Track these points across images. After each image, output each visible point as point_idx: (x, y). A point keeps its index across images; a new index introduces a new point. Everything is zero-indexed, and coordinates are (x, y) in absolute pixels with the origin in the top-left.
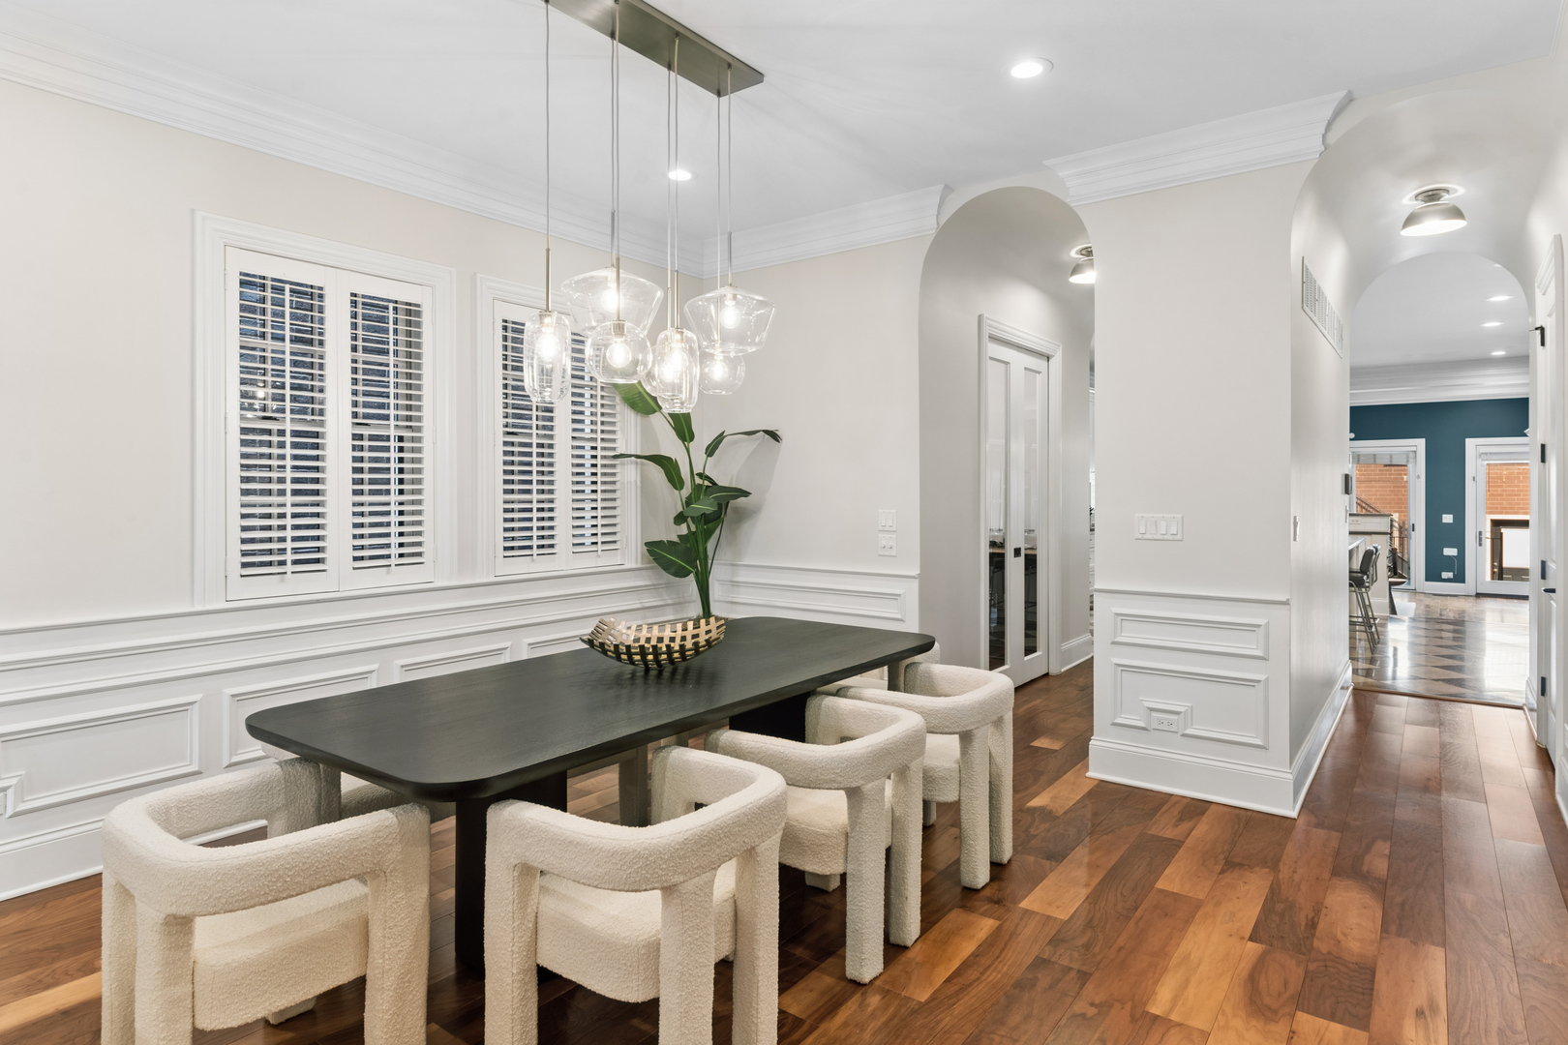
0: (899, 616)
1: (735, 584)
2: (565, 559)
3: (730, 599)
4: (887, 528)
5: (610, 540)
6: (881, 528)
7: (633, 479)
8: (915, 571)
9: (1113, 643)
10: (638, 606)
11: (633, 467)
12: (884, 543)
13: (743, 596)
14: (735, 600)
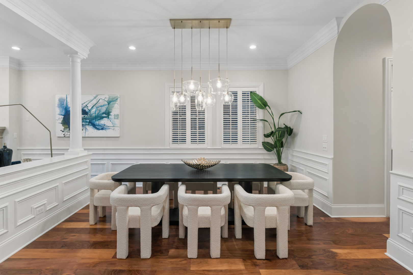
0: (327, 172)
1: (293, 156)
2: (240, 144)
3: (292, 160)
4: (325, 141)
5: (254, 140)
6: (323, 141)
7: (261, 126)
8: (332, 157)
9: (398, 198)
10: (263, 158)
11: (261, 123)
12: (324, 146)
13: (295, 160)
14: (293, 160)
